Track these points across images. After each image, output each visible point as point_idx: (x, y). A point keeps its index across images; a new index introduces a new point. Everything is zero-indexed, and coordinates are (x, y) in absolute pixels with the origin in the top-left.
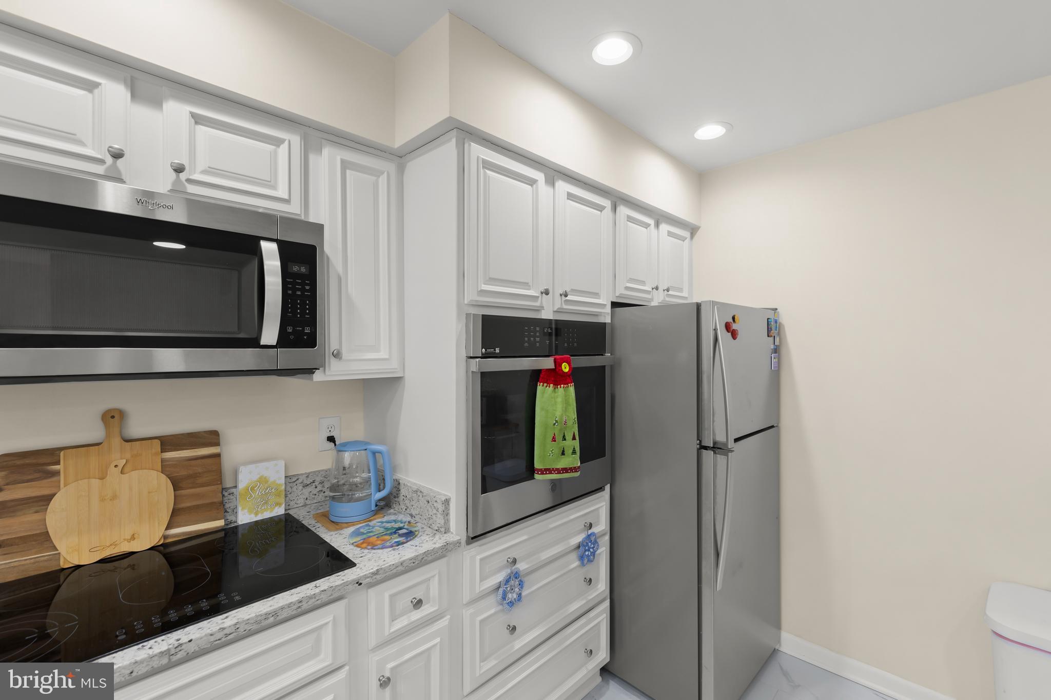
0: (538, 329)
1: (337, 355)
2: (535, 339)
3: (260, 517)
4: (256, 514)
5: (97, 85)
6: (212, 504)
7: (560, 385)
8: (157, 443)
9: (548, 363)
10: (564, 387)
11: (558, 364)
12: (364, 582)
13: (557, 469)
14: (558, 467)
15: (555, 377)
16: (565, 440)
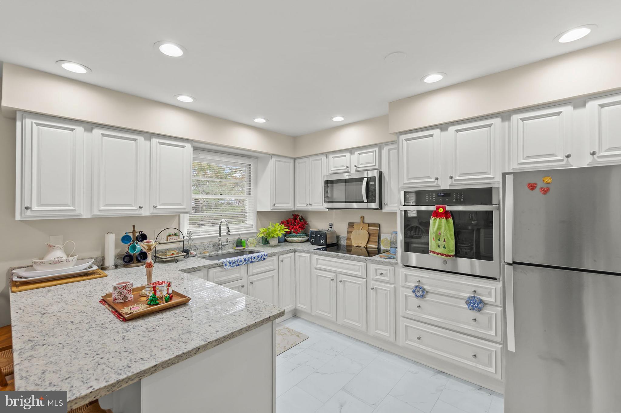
0: (434, 194)
1: (387, 204)
2: (432, 199)
3: (385, 249)
4: (385, 247)
5: (346, 155)
6: (376, 241)
7: (438, 217)
8: (368, 224)
9: (433, 208)
10: (439, 218)
11: (438, 208)
12: (367, 260)
13: (437, 253)
14: (437, 252)
15: (436, 214)
16: (440, 241)
